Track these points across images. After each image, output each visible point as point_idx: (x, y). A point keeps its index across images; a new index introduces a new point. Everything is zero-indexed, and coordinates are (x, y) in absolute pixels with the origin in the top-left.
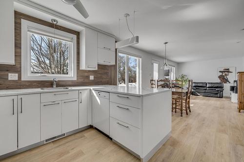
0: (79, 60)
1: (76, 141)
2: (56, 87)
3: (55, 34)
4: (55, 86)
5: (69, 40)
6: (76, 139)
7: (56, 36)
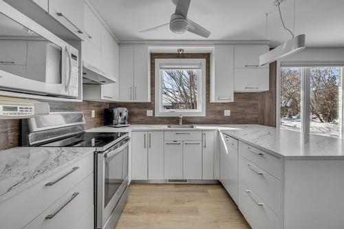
0: (209, 91)
1: (195, 193)
2: (183, 124)
3: (181, 64)
4: (181, 123)
5: (198, 67)
6: (197, 191)
7: (182, 67)
